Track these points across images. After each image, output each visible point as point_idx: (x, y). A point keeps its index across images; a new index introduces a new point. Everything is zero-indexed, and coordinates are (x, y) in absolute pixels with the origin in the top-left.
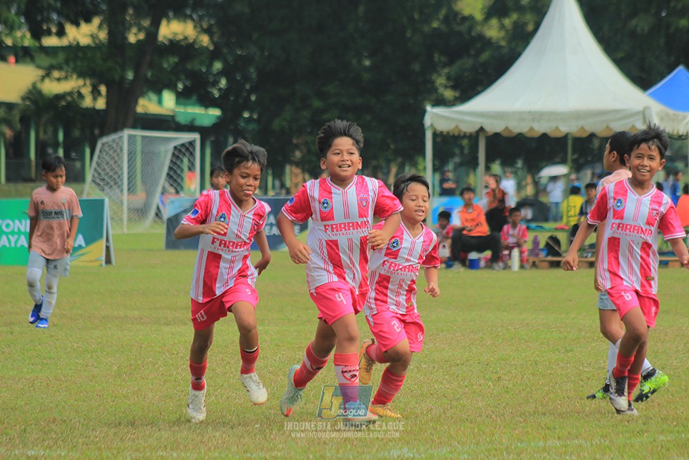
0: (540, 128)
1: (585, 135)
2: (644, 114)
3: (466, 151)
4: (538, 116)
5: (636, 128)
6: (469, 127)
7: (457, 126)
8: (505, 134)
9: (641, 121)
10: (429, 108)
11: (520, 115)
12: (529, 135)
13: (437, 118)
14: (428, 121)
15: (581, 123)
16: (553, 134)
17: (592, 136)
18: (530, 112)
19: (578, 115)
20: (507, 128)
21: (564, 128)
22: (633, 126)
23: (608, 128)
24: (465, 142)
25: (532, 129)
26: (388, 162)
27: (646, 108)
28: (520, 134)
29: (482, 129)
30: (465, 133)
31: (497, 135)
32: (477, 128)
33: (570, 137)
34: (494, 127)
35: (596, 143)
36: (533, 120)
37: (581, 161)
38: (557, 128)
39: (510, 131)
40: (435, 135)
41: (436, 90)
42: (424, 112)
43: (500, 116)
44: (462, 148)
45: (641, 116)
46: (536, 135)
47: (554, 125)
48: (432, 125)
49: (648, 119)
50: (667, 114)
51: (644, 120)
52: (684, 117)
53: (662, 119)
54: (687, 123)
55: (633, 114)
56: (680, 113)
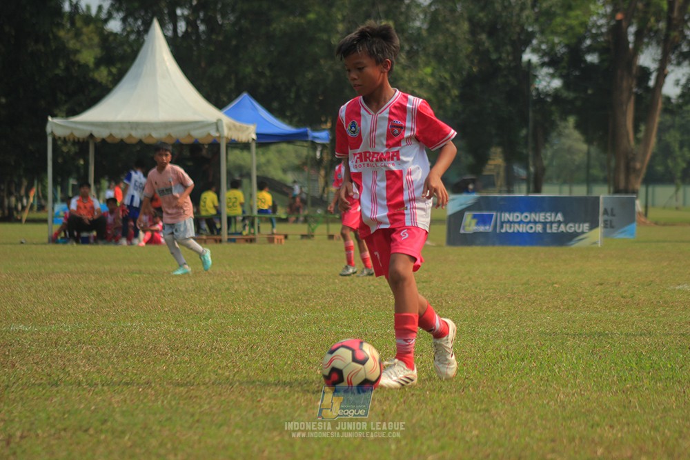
0: (138, 134)
2: (217, 125)
4: (135, 125)
5: (211, 136)
6: (81, 134)
7: (72, 134)
8: (109, 141)
9: (215, 130)
10: (50, 119)
11: (121, 125)
12: (128, 141)
13: (57, 125)
14: (49, 129)
15: (168, 131)
16: (147, 141)
17: (177, 143)
18: (129, 123)
19: (166, 125)
20: (111, 135)
21: (158, 135)
22: (209, 134)
23: (189, 135)
25: (130, 136)
27: (219, 120)
28: (122, 140)
29: (91, 136)
30: (79, 139)
31: (103, 140)
32: (88, 134)
34: (101, 134)
36: (132, 128)
38: (150, 136)
39: (113, 137)
40: (55, 140)
42: (46, 121)
43: (106, 125)
45: (215, 127)
46: (134, 141)
47: (147, 132)
48: (52, 132)
49: (220, 129)
50: (235, 126)
51: (218, 130)
52: (248, 128)
53: (230, 129)
54: (250, 133)
55: (209, 125)
56: (245, 125)
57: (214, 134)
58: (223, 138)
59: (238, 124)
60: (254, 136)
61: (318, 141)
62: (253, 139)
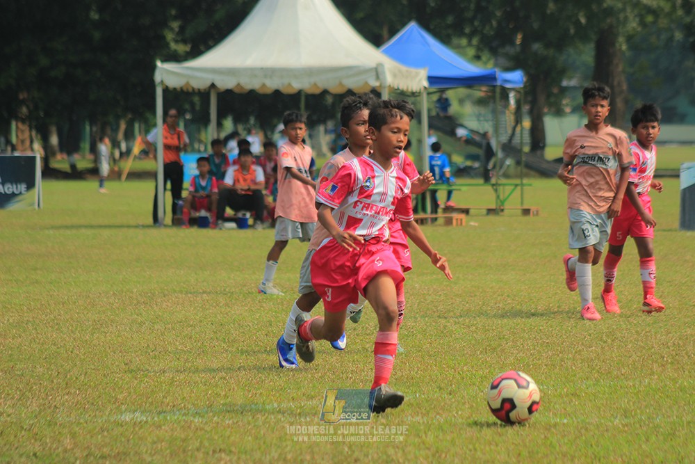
0: (272, 84)
1: (317, 91)
2: (377, 72)
3: (198, 108)
4: (270, 72)
5: (369, 85)
6: (200, 83)
7: (188, 83)
8: (237, 91)
9: (374, 77)
10: (159, 64)
11: (252, 72)
12: (261, 92)
13: (168, 74)
14: (158, 77)
15: (313, 80)
16: (285, 91)
17: (325, 92)
18: (262, 69)
19: (310, 72)
20: (239, 84)
21: (296, 85)
22: (366, 83)
23: (341, 84)
24: (196, 99)
25: (264, 85)
26: (118, 118)
27: (380, 65)
28: (252, 92)
29: (213, 85)
30: (197, 89)
31: (229, 91)
32: (208, 84)
33: (303, 93)
34: (226, 83)
35: (329, 100)
36: (265, 76)
37: (315, 118)
38: (290, 85)
39: (242, 88)
41: (167, 45)
42: (154, 67)
43: (232, 72)
44: (193, 105)
45: (374, 73)
46: (269, 91)
47: (286, 81)
48: (162, 81)
49: (381, 77)
50: (400, 71)
51: (378, 77)
52: (417, 74)
53: (395, 76)
54: (420, 80)
55: (366, 71)
56: (413, 70)
57: (374, 83)
58: (385, 87)
59: (404, 68)
60: (425, 84)
61: (508, 86)
62: (425, 88)
